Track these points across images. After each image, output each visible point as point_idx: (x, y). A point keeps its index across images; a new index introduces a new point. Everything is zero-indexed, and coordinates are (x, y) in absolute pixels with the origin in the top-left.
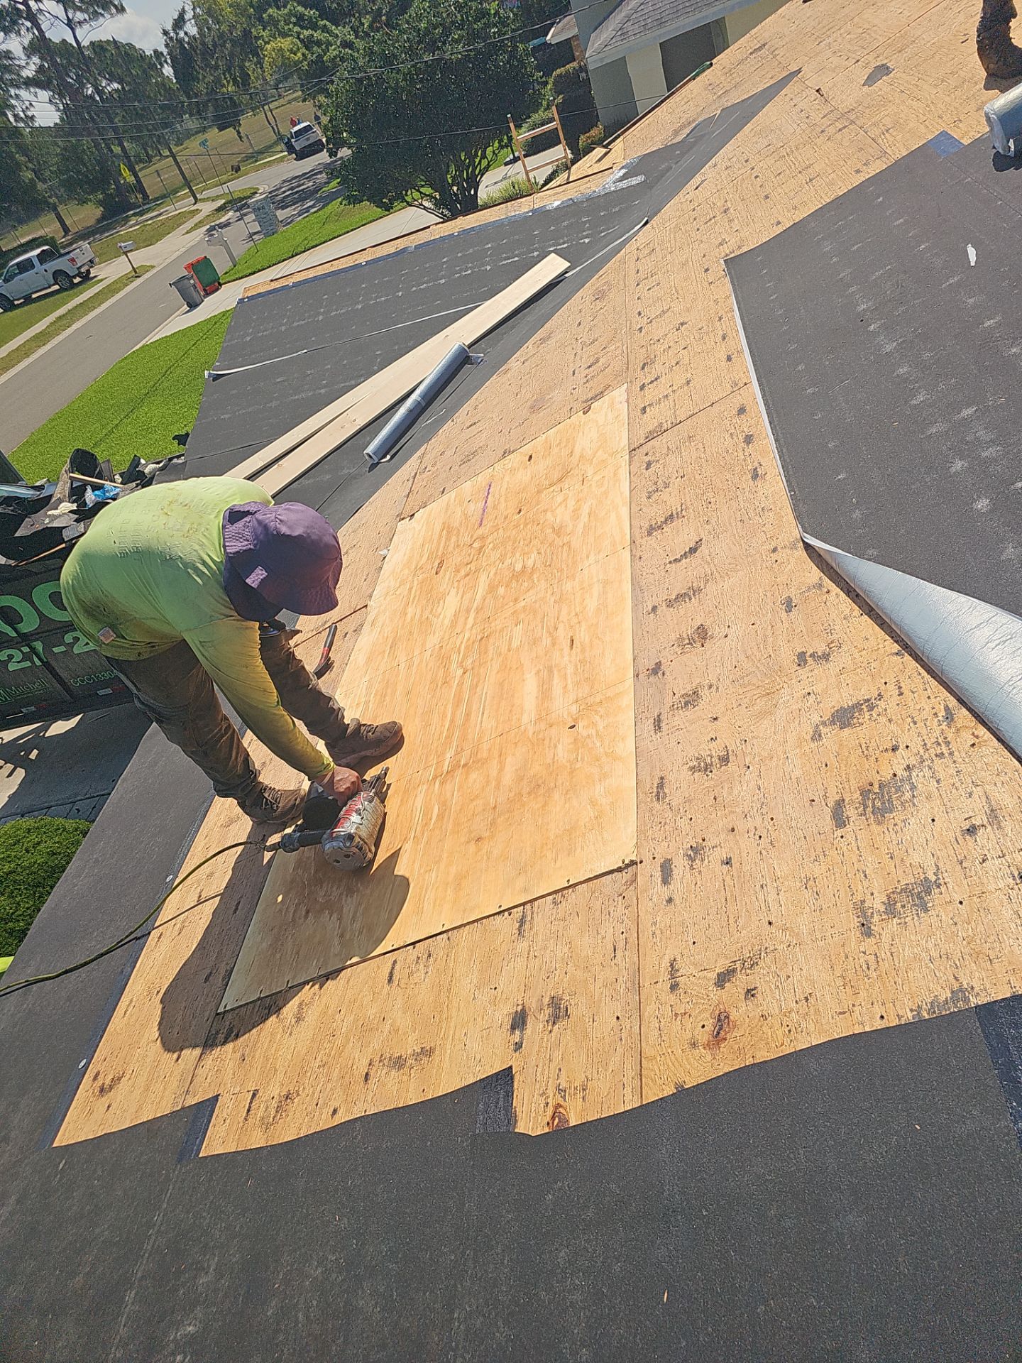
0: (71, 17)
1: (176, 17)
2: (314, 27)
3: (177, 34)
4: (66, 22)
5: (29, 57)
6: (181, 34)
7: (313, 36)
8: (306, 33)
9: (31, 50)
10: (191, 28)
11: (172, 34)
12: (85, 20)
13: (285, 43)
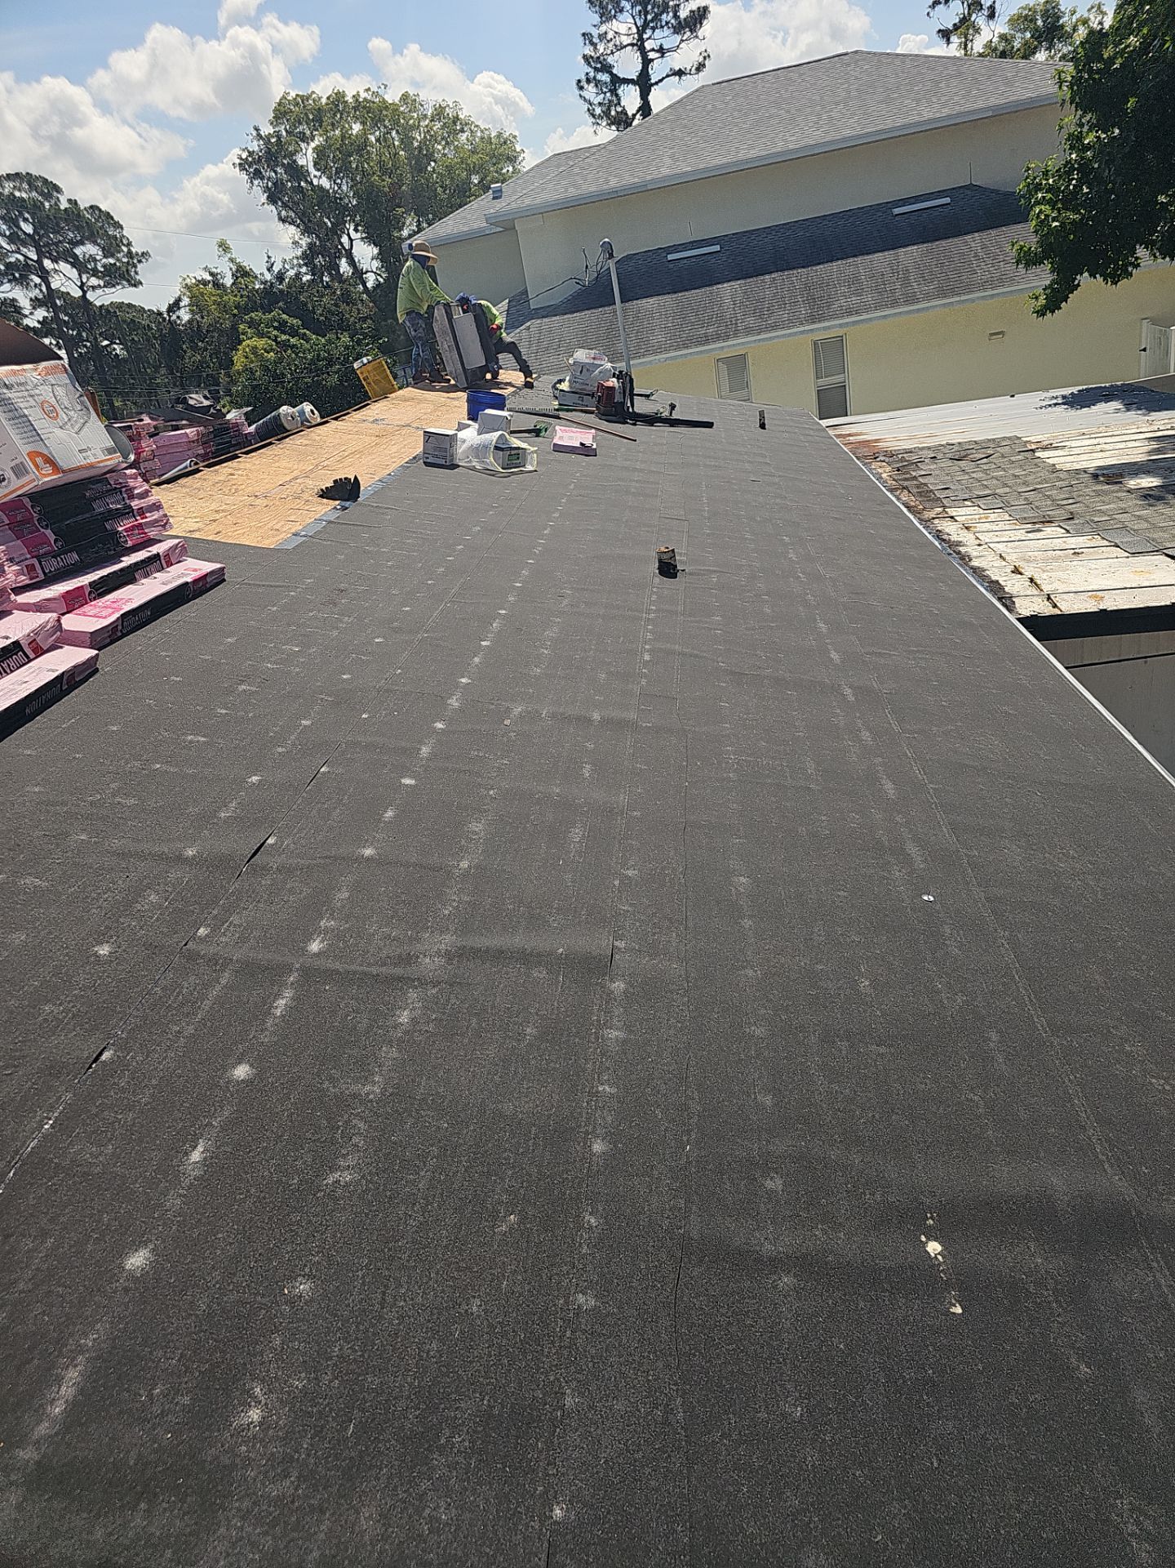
0: (84, 281)
1: (171, 302)
2: (294, 333)
3: (170, 316)
4: (79, 284)
5: (34, 308)
6: (174, 317)
7: (289, 340)
8: (284, 337)
9: (37, 303)
10: (185, 315)
11: (165, 316)
12: (99, 285)
13: (261, 343)
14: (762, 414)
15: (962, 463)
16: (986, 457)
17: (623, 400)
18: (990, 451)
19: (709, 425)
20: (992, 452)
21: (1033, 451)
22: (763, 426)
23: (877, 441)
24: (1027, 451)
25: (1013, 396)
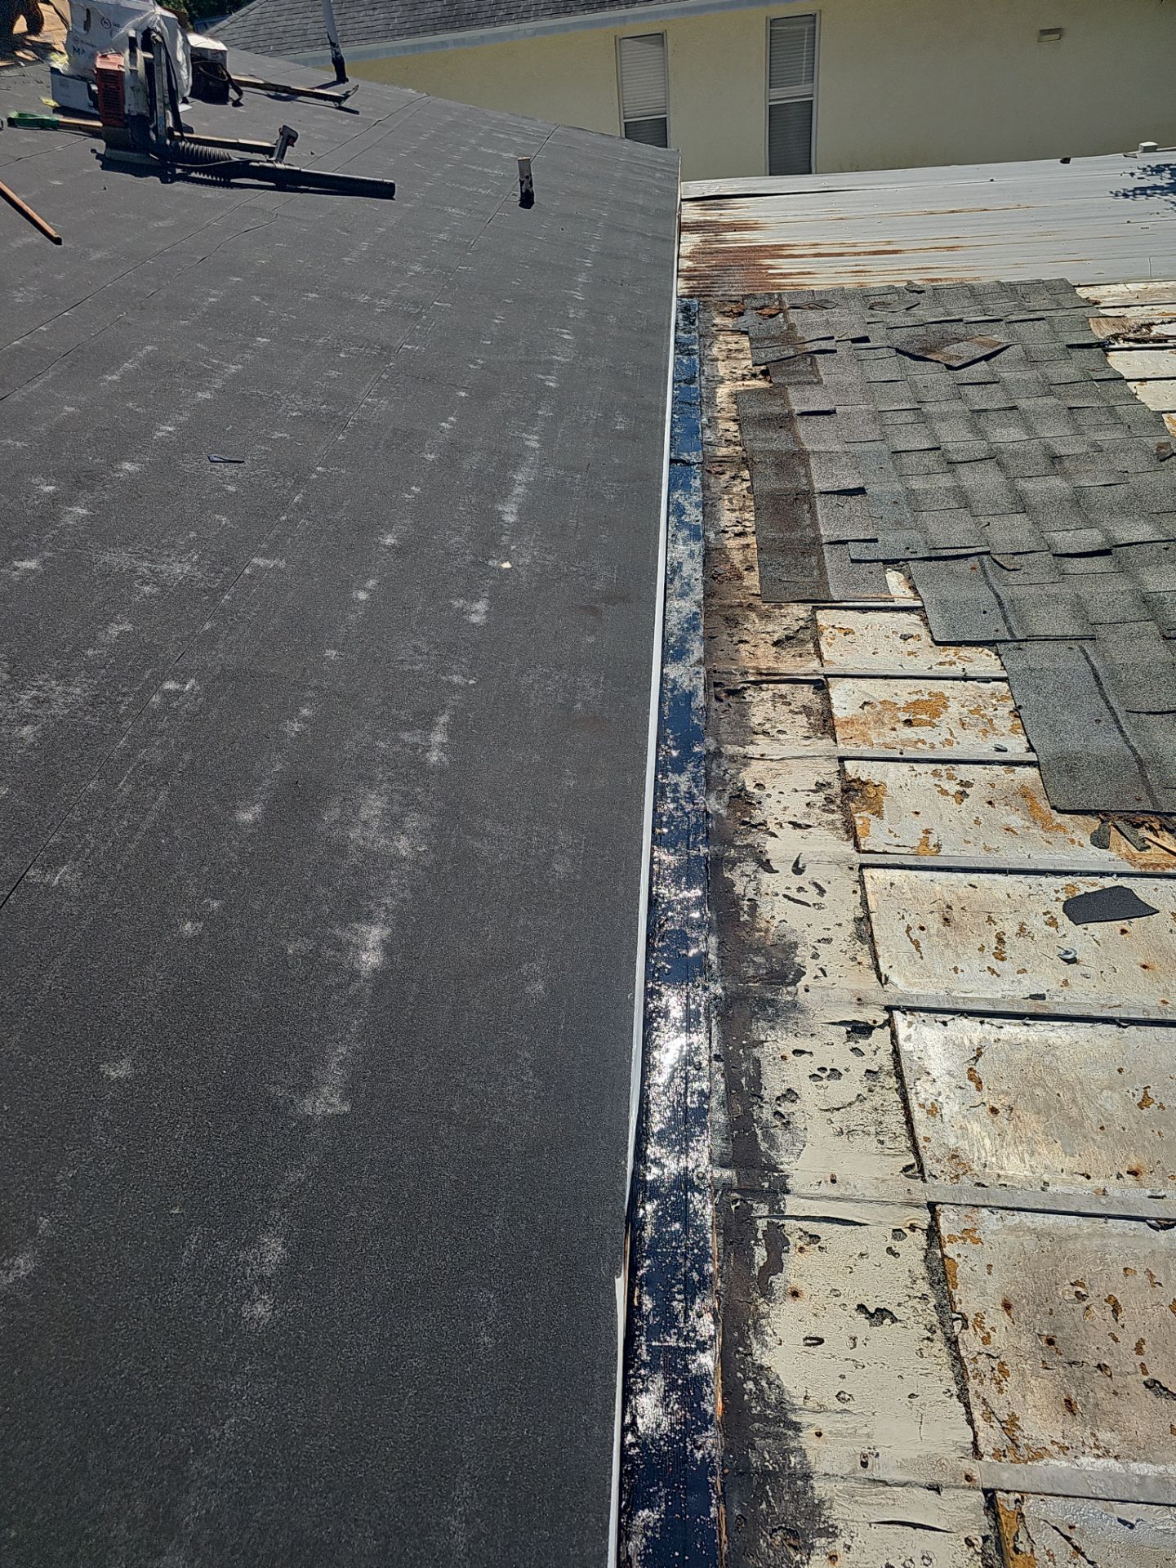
14: (525, 167)
15: (925, 374)
16: (987, 358)
17: (145, 111)
18: (999, 337)
19: (384, 191)
20: (1005, 341)
21: (1104, 347)
22: (527, 200)
23: (775, 251)
24: (1089, 346)
25: (1066, 161)
